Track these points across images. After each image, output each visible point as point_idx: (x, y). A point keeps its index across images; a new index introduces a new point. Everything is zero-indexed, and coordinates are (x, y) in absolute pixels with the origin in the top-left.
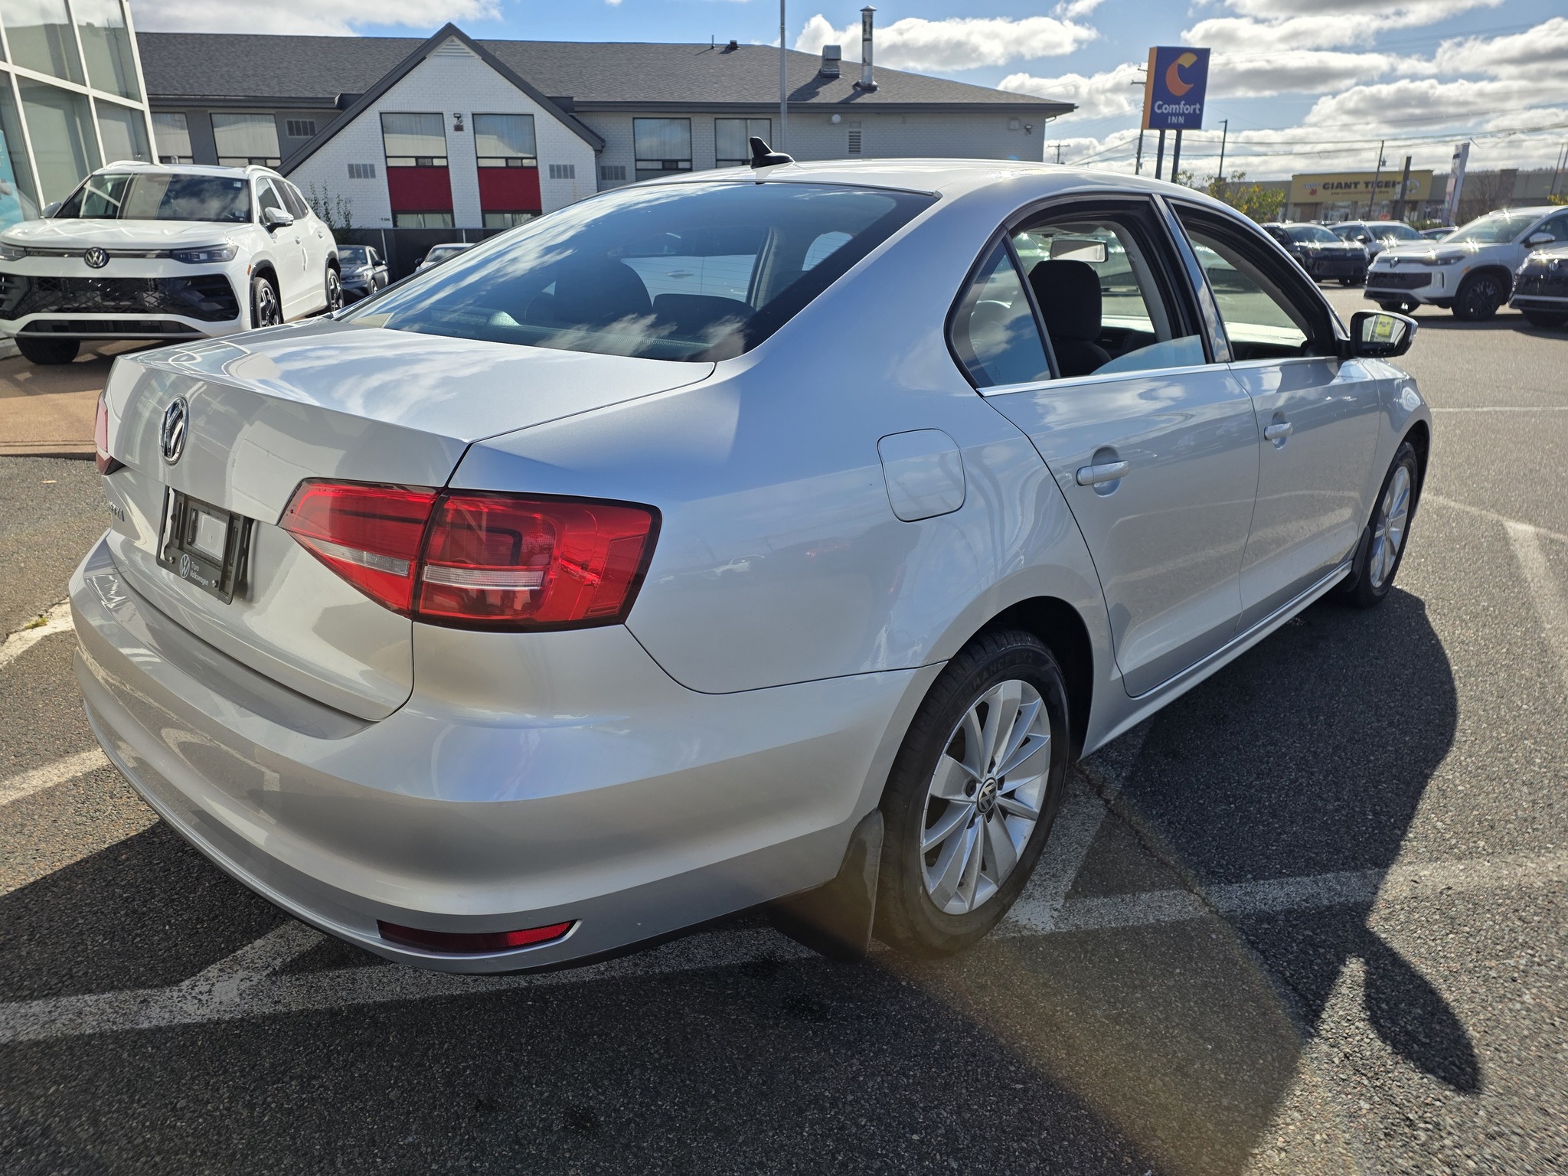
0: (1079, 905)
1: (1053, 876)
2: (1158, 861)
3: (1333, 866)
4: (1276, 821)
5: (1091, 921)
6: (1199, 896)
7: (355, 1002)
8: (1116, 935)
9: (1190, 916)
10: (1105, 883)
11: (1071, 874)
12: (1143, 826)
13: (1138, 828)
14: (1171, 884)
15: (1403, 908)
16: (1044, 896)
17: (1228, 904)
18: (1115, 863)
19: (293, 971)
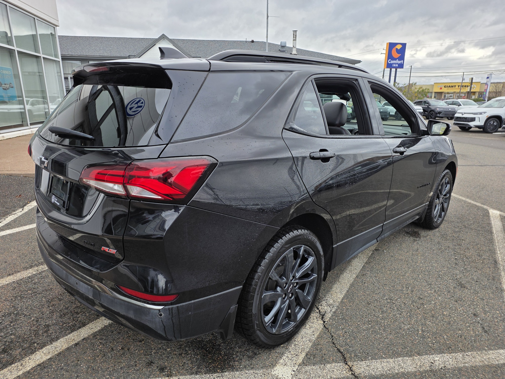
1: (296, 355)
2: (337, 349)
3: (402, 355)
4: (385, 333)
6: (349, 366)
9: (344, 376)
10: (315, 359)
11: (303, 355)
12: (335, 333)
13: (333, 334)
14: (340, 360)
15: (425, 375)
16: (291, 365)
17: (359, 371)
18: (321, 350)
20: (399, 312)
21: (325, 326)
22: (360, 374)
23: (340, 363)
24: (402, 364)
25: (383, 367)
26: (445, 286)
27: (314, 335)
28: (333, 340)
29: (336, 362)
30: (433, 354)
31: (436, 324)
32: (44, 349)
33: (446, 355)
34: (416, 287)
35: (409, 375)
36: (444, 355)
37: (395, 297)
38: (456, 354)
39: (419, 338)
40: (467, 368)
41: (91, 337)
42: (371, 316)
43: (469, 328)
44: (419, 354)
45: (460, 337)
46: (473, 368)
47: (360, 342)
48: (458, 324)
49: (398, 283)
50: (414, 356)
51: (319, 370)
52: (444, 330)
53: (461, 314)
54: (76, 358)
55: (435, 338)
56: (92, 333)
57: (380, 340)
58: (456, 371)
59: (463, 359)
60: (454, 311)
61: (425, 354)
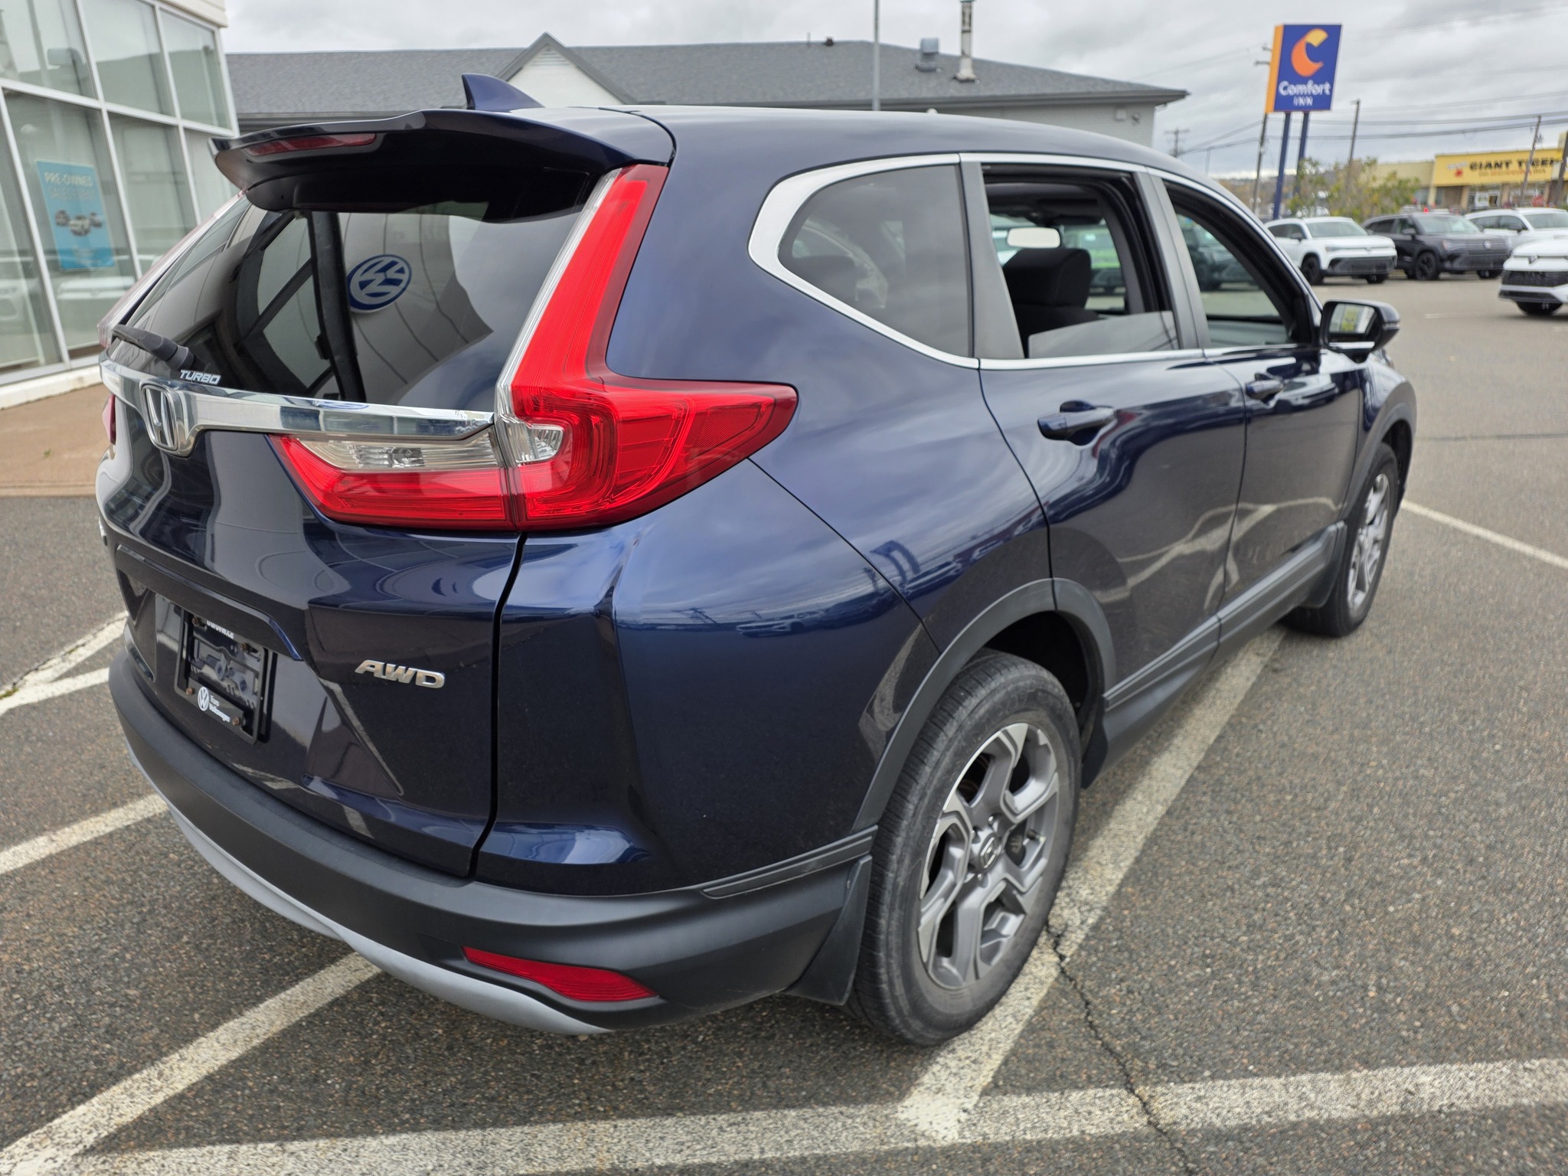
0: (995, 1106)
1: (974, 1062)
2: (1103, 1045)
3: (1311, 1064)
4: (1256, 993)
5: (1004, 1129)
6: (1141, 1099)
8: (1028, 1151)
9: (1123, 1129)
10: (1032, 1075)
11: (997, 1059)
12: (1096, 995)
13: (1089, 997)
14: (1111, 1079)
15: (1386, 1132)
16: (957, 1090)
17: (1172, 1113)
18: (1051, 1046)
19: (103, 1150)
20: (1304, 926)
21: (1063, 971)
22: (1175, 1123)
23: (1112, 1087)
24: (1312, 1096)
25: (1248, 1102)
26: (1460, 841)
27: (1029, 998)
28: (1088, 1014)
29: (1099, 1083)
30: (1412, 1064)
31: (1425, 967)
32: (221, 1029)
33: (1455, 1067)
34: (1363, 845)
35: (1332, 1131)
36: (1448, 1067)
37: (1292, 880)
38: (1491, 1066)
39: (1369, 1012)
40: (1525, 1111)
41: (356, 996)
42: (1212, 939)
43: (1535, 982)
44: (1367, 1064)
45: (1506, 1011)
46: (1547, 1112)
47: (1175, 1024)
48: (1497, 966)
49: (1301, 834)
50: (1349, 1069)
51: (1044, 1109)
52: (1452, 986)
53: (1510, 933)
54: (313, 1059)
55: (1423, 1011)
56: (358, 983)
57: (1241, 1016)
58: (1490, 1121)
59: (1514, 1082)
60: (1484, 925)
61: (1387, 1065)
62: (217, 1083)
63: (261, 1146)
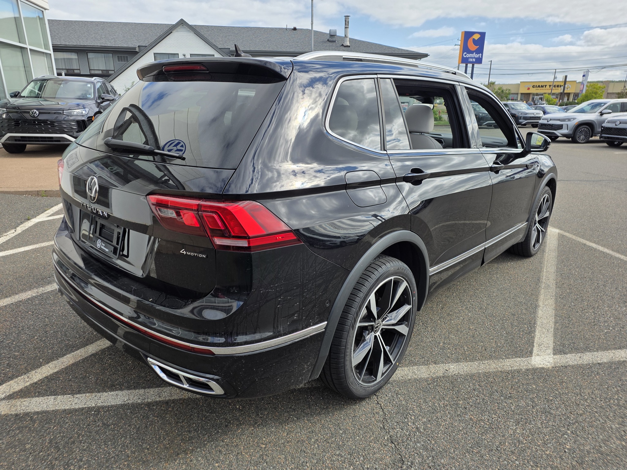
7: (27, 411)
15: (437, 380)
19: (8, 399)
24: (417, 372)
30: (449, 363)
31: (459, 337)
33: (462, 363)
35: (421, 381)
38: (473, 363)
41: (100, 353)
43: (492, 340)
44: (435, 363)
45: (481, 348)
46: (486, 374)
50: (430, 364)
52: (466, 342)
53: (488, 328)
54: (84, 371)
55: (455, 349)
58: (468, 377)
61: (441, 363)
62: (49, 379)
63: (65, 396)
